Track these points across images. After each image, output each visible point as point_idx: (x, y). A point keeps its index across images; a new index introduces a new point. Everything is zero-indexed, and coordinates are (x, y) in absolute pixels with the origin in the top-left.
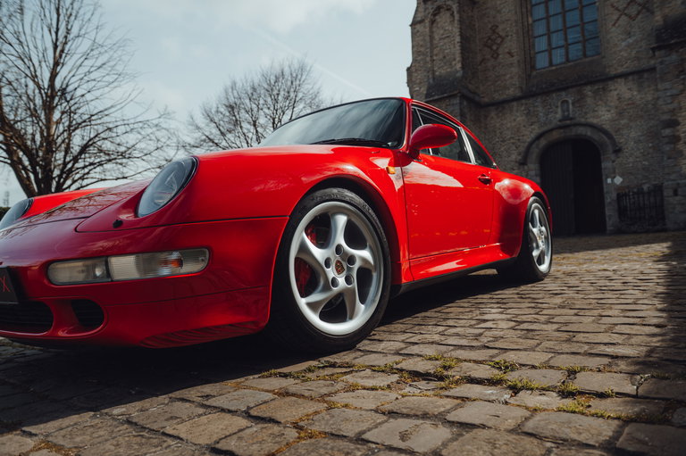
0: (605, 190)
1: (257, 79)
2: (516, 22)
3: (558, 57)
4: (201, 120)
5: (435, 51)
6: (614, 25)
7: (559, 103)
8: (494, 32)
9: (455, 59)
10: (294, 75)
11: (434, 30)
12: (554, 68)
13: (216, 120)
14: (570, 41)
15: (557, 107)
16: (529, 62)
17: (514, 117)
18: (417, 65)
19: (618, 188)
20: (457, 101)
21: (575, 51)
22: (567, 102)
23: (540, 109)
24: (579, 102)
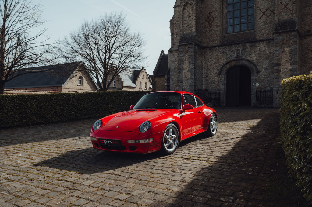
0: (252, 88)
1: (99, 22)
2: (220, 12)
3: (237, 29)
4: (70, 41)
5: (184, 22)
6: (260, 18)
7: (236, 50)
8: (210, 15)
9: (193, 27)
10: (117, 21)
11: (184, 12)
12: (235, 33)
13: (78, 41)
14: (242, 23)
15: (235, 51)
16: (224, 30)
17: (217, 54)
18: (176, 26)
19: (257, 88)
20: (193, 46)
21: (244, 27)
22: (239, 49)
23: (228, 51)
24: (244, 49)
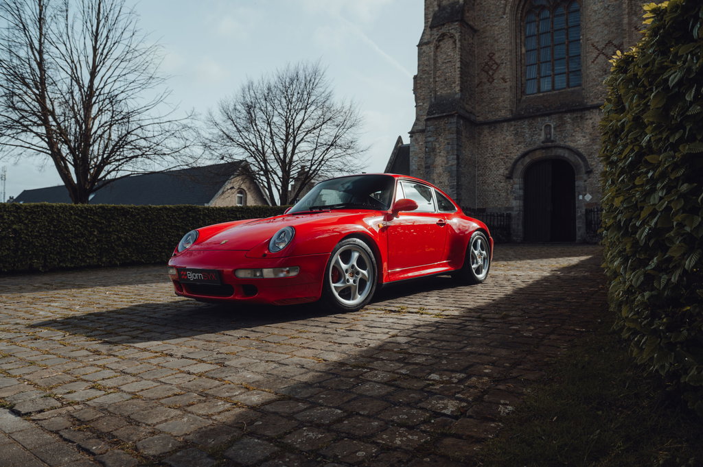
0: (577, 205)
1: (273, 80)
2: (511, 51)
3: (546, 85)
4: (219, 117)
5: (438, 74)
6: (593, 62)
7: (543, 127)
8: (491, 58)
9: (454, 83)
10: (308, 79)
11: (438, 54)
12: (541, 94)
13: (234, 117)
14: (556, 72)
15: (541, 130)
16: (520, 89)
17: (504, 136)
18: (422, 82)
19: (589, 204)
20: (454, 120)
21: (561, 82)
22: (550, 126)
23: (527, 131)
24: (560, 126)
